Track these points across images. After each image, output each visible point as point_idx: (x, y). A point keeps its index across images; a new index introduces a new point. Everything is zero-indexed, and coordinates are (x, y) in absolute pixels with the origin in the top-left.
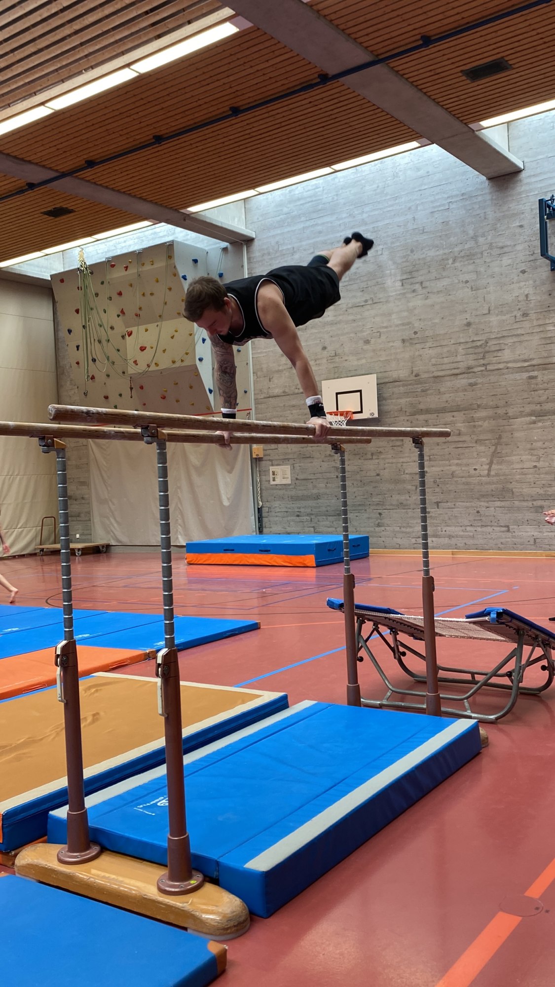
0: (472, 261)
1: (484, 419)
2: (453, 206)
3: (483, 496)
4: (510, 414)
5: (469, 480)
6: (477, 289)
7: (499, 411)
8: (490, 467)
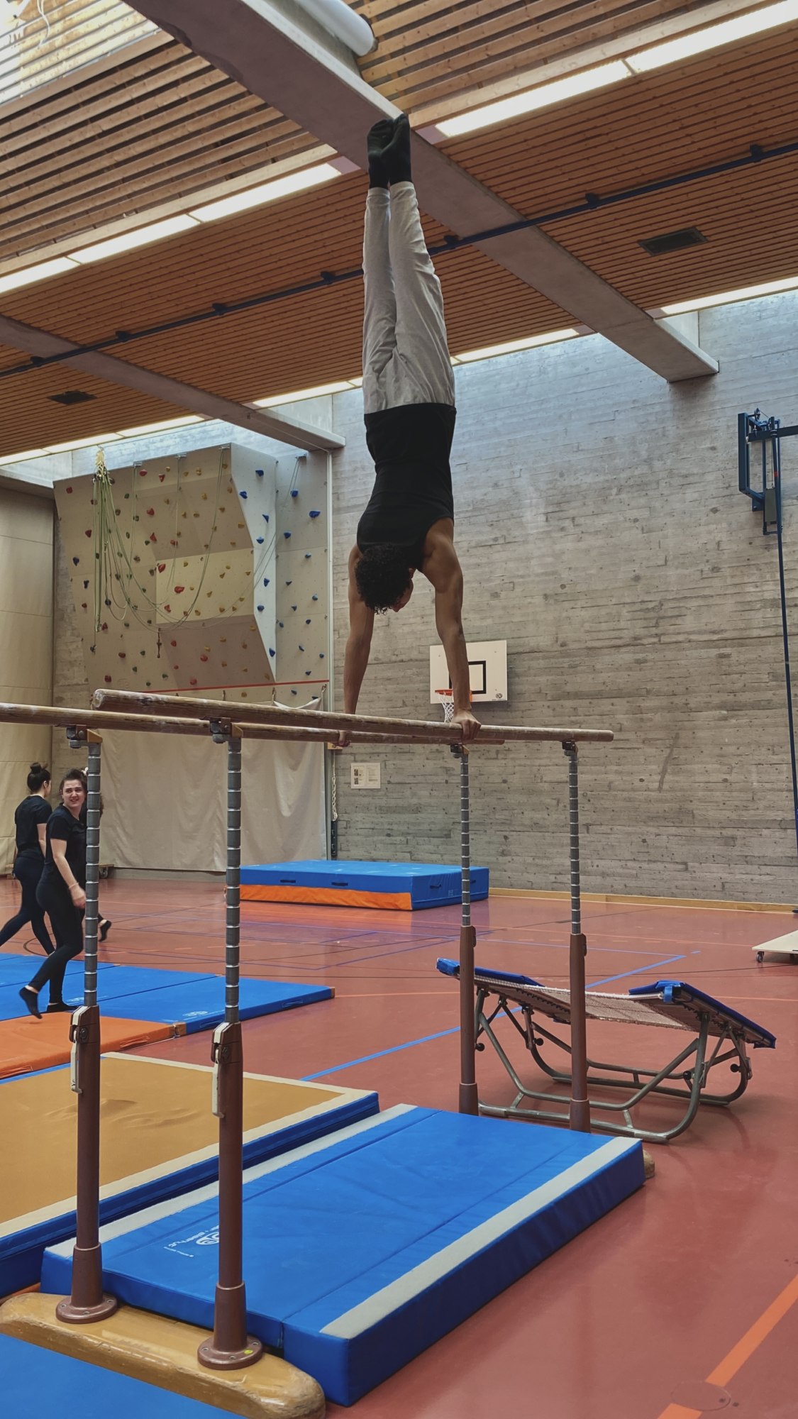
0: (644, 493)
1: (655, 710)
2: (619, 417)
3: (652, 819)
4: (692, 705)
5: (632, 794)
6: (650, 531)
7: (677, 700)
8: (663, 777)
